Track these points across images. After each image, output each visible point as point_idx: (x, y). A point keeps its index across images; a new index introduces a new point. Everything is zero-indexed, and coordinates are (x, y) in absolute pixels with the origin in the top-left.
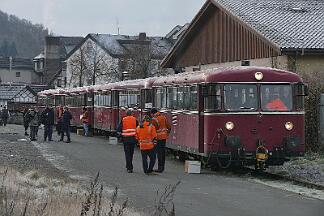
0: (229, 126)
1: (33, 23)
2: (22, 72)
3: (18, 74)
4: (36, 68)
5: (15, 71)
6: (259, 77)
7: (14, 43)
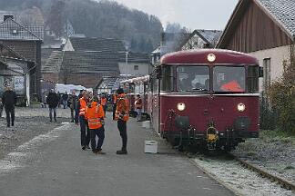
0: (181, 107)
3: (136, 67)
4: (153, 63)
5: (133, 65)
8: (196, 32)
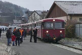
0: (47, 32)
1: (24, 8)
2: (19, 20)
3: (18, 21)
4: (22, 19)
5: (17, 20)
6: (54, 20)
7: (19, 13)
8: (35, 11)
